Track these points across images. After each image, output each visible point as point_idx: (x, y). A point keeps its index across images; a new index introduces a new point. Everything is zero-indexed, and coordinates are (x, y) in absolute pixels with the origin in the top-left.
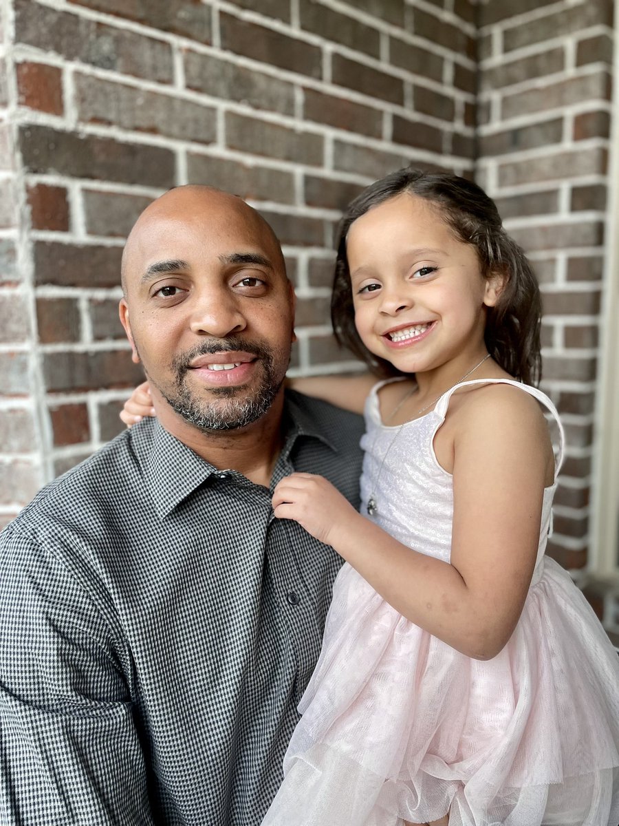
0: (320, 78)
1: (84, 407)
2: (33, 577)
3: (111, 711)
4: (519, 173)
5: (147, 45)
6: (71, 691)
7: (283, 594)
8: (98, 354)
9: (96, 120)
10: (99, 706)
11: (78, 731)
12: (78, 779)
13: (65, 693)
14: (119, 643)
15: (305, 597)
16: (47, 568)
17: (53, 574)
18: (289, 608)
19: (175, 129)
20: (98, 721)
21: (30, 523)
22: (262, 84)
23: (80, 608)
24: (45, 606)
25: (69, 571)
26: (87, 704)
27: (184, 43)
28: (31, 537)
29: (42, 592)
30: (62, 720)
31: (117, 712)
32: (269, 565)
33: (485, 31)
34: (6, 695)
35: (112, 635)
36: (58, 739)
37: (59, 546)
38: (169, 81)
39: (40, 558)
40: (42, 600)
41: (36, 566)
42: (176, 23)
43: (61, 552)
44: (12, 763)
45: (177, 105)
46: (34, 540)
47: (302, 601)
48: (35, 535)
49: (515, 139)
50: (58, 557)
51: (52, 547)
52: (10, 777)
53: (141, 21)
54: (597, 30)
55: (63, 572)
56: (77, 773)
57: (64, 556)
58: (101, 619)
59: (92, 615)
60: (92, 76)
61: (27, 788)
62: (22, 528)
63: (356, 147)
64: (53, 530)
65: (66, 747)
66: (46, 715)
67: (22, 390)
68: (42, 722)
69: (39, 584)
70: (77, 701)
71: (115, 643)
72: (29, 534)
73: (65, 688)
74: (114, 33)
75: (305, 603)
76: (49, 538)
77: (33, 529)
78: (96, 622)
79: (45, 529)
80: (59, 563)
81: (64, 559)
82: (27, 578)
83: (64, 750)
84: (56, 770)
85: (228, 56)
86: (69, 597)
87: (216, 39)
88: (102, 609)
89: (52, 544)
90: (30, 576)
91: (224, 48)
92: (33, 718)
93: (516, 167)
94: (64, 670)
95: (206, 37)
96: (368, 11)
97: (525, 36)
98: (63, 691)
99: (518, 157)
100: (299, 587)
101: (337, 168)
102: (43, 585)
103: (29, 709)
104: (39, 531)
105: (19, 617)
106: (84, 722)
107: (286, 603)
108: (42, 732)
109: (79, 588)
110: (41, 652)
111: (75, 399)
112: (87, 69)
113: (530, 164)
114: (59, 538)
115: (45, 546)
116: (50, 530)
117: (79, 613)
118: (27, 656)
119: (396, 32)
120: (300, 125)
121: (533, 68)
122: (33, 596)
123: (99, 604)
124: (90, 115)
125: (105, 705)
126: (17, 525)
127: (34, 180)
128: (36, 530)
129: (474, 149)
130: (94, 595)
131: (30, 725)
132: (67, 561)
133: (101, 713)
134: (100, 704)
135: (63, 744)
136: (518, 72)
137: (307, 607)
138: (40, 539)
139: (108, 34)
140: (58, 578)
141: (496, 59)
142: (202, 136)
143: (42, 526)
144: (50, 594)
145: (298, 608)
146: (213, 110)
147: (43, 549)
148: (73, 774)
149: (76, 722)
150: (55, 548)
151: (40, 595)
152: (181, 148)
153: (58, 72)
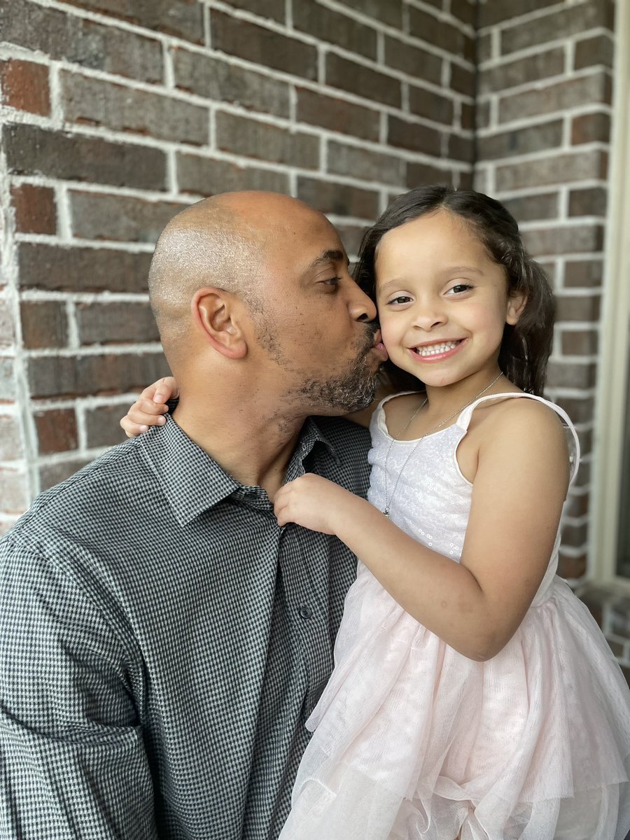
0: (315, 79)
1: (71, 413)
2: (42, 595)
3: (122, 737)
4: (518, 176)
5: (137, 43)
6: (83, 717)
7: (295, 607)
8: (85, 358)
9: (83, 120)
10: (111, 732)
11: (89, 759)
12: (90, 811)
13: (77, 720)
14: (133, 665)
15: (318, 611)
16: (57, 585)
17: (64, 592)
18: (301, 621)
19: (165, 130)
20: (110, 749)
21: (34, 536)
22: (255, 84)
23: (94, 628)
24: (56, 628)
25: (81, 589)
26: (99, 730)
27: (175, 42)
28: (37, 551)
29: (53, 612)
30: (73, 749)
31: (129, 737)
32: (282, 578)
33: (483, 32)
34: (13, 723)
35: (127, 656)
36: (69, 769)
37: (69, 562)
38: (160, 81)
39: (48, 575)
40: (53, 621)
41: (44, 584)
42: (166, 21)
43: (72, 568)
44: (17, 794)
45: (167, 104)
46: (41, 555)
47: (314, 615)
48: (42, 549)
49: (514, 142)
50: (68, 574)
51: (61, 562)
52: (16, 809)
53: (130, 19)
54: (597, 32)
55: (74, 590)
56: (89, 805)
57: (75, 573)
58: (115, 639)
59: (106, 636)
60: (81, 75)
61: (34, 821)
62: (26, 541)
63: (351, 148)
64: (61, 544)
65: (77, 777)
66: (56, 745)
67: (8, 396)
68: (52, 752)
69: (48, 603)
70: (89, 728)
71: (129, 664)
72: (34, 547)
73: (77, 715)
74: (102, 30)
75: (317, 617)
76: (58, 552)
77: (38, 543)
78: (111, 643)
79: (52, 543)
80: (69, 580)
81: (75, 576)
82: (35, 597)
83: (75, 781)
84: (67, 802)
85: (219, 55)
86: (82, 617)
87: (208, 39)
88: (116, 629)
89: (61, 560)
90: (38, 595)
91: (216, 48)
92: (42, 748)
93: (515, 170)
94: (77, 695)
95: (197, 35)
96: (364, 11)
97: (525, 37)
98: (75, 718)
99: (516, 160)
100: (312, 601)
101: (331, 171)
102: (53, 603)
103: (38, 738)
104: (45, 545)
105: (28, 638)
106: (96, 750)
107: (299, 617)
108: (52, 762)
109: (92, 607)
110: (51, 676)
111: (61, 405)
112: (74, 68)
113: (529, 167)
114: (68, 553)
115: (53, 562)
116: (58, 544)
117: (93, 634)
118: (36, 680)
119: (393, 32)
120: (295, 127)
121: (532, 70)
122: (43, 616)
123: (113, 623)
124: (78, 114)
125: (117, 730)
126: (18, 537)
127: (19, 181)
128: (42, 544)
129: (472, 152)
130: (107, 614)
131: (39, 755)
132: (79, 577)
133: (112, 739)
134: (113, 730)
135: (74, 774)
136: (516, 74)
137: (319, 621)
138: (47, 553)
139: (96, 32)
140: (69, 596)
141: (495, 60)
142: (192, 137)
143: (49, 539)
144: (61, 614)
145: (310, 622)
146: (205, 109)
147: (51, 565)
148: (84, 806)
149: (88, 750)
150: (65, 563)
151: (50, 615)
152: (171, 148)
153: (45, 70)
